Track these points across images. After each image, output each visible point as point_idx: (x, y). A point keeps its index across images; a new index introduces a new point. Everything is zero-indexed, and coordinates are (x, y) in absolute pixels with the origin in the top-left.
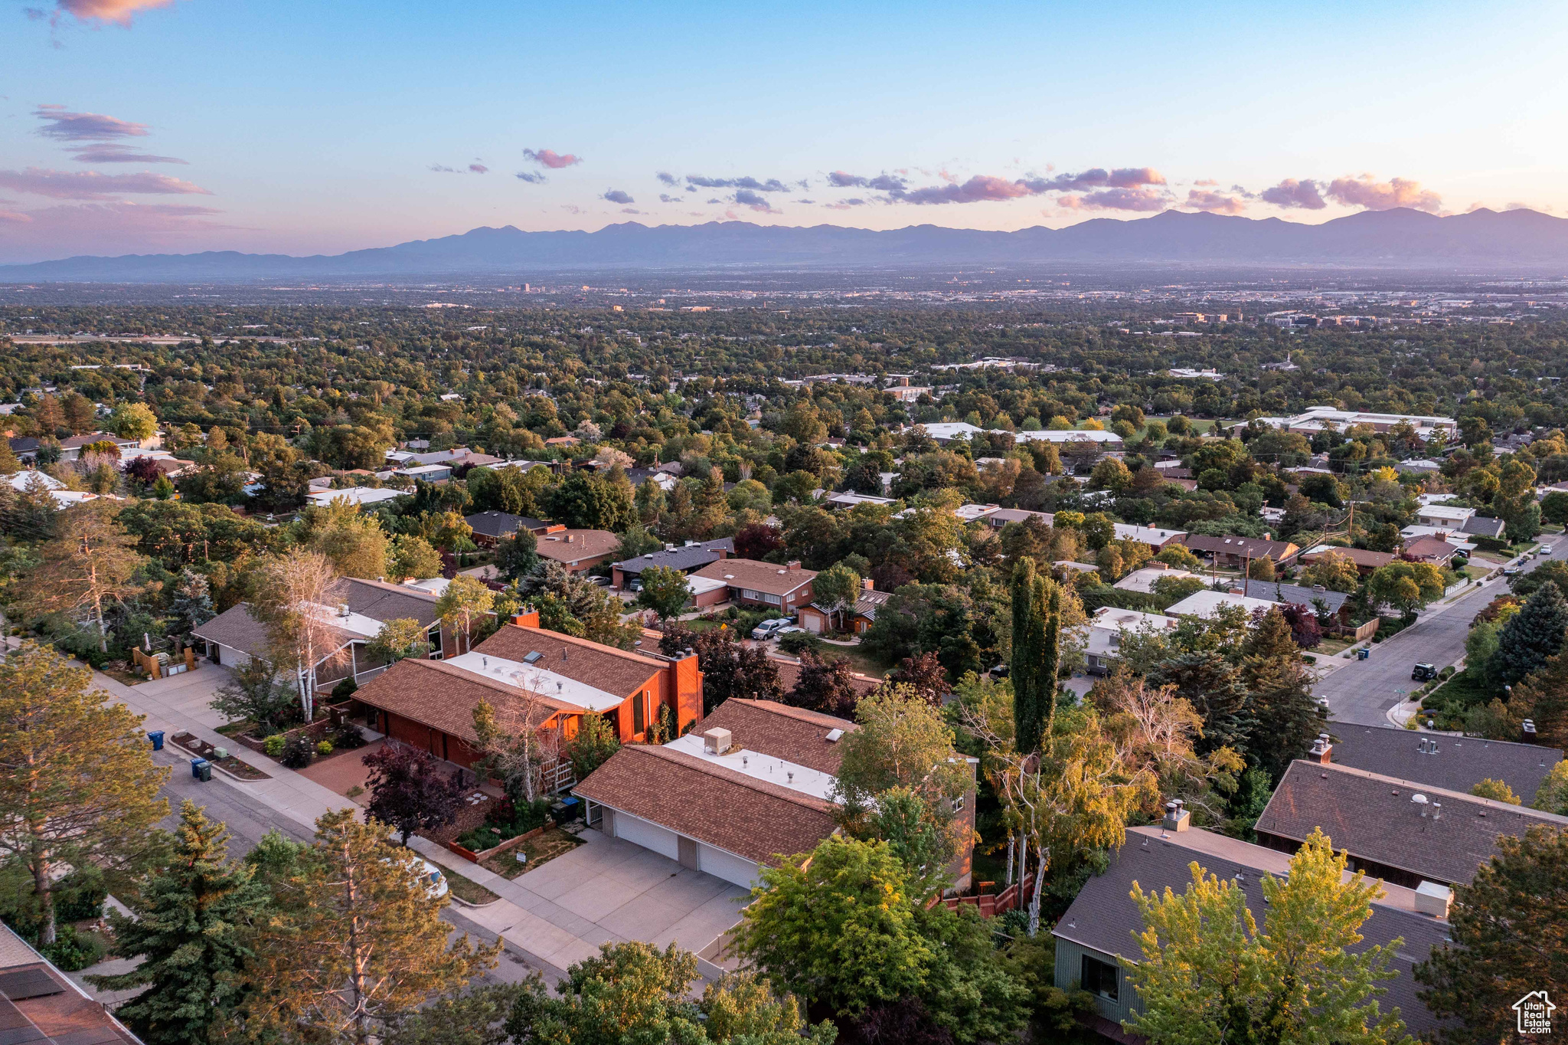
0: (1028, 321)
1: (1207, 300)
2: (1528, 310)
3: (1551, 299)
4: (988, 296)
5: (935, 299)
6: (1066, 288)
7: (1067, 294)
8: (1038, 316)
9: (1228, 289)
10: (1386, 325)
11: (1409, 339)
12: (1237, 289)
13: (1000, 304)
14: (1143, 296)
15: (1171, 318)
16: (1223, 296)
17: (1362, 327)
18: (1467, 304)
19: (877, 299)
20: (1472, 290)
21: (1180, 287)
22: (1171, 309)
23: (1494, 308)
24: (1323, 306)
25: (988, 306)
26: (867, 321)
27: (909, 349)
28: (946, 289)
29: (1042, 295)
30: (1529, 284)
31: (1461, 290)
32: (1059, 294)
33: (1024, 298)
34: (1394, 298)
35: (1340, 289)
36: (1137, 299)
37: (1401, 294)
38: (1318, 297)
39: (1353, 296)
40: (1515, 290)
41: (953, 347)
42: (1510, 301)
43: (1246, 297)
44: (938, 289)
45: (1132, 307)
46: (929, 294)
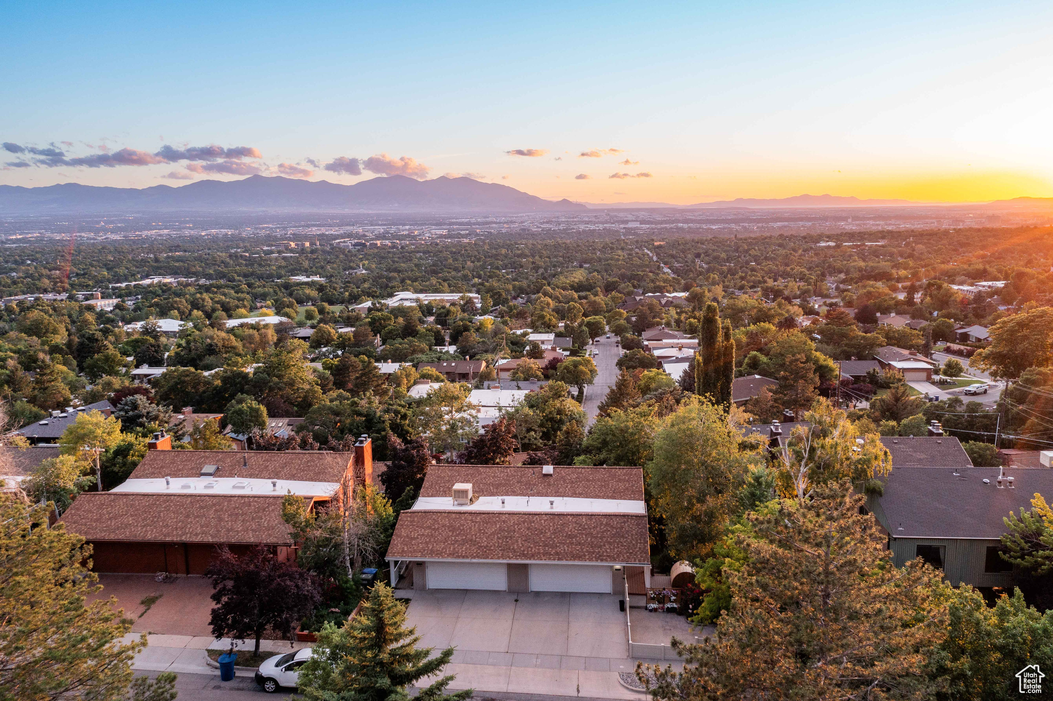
0: (171, 251)
1: (291, 234)
2: (477, 235)
3: (487, 228)
4: (132, 235)
5: (88, 238)
6: (190, 228)
7: (192, 232)
8: (177, 248)
9: (303, 226)
10: (407, 246)
11: (424, 253)
12: (308, 226)
13: (144, 241)
14: (247, 232)
15: (272, 245)
16: (301, 231)
17: (394, 247)
18: (445, 232)
19: (39, 240)
20: (445, 224)
21: (271, 226)
22: (270, 239)
23: (460, 234)
24: (365, 236)
25: (134, 242)
26: (38, 256)
27: (85, 274)
28: (97, 231)
29: (174, 233)
30: (473, 220)
31: (439, 224)
32: (187, 232)
33: (160, 235)
34: (404, 230)
35: (372, 225)
36: (244, 235)
37: (407, 227)
38: (360, 230)
39: (381, 229)
40: (469, 224)
41: (122, 271)
42: (467, 230)
43: (315, 231)
44: (90, 231)
45: (243, 240)
46: (83, 234)
